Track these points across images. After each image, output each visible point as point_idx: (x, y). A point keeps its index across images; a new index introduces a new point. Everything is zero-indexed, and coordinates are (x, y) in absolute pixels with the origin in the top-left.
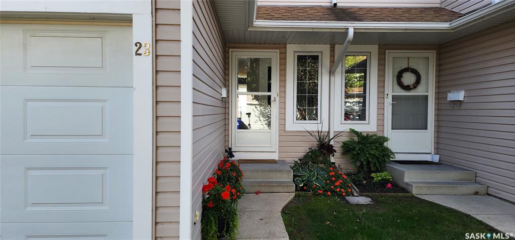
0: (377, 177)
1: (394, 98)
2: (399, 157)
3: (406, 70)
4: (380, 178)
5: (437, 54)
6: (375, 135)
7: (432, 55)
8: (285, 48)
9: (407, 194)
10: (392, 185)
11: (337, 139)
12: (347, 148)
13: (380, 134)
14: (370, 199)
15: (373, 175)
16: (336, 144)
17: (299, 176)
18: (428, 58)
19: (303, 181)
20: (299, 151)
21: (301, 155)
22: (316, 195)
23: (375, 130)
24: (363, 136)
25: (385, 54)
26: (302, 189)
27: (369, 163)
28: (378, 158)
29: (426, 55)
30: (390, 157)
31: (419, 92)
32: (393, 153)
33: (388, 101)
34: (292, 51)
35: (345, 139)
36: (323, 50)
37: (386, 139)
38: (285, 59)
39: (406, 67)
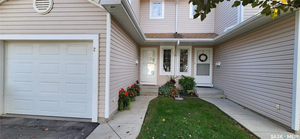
0: (189, 91)
1: (197, 64)
2: (198, 85)
3: (202, 55)
4: (190, 92)
5: (213, 49)
6: (190, 77)
7: (211, 50)
8: (159, 47)
9: (197, 97)
10: (193, 94)
11: (177, 78)
12: (180, 82)
13: (192, 77)
14: (183, 99)
15: (188, 91)
16: (177, 80)
17: (161, 90)
18: (210, 50)
19: (162, 92)
20: (164, 82)
21: (165, 83)
22: (165, 96)
23: (191, 75)
24: (186, 78)
25: (194, 49)
26: (161, 95)
27: (187, 87)
28: (190, 85)
29: (209, 49)
30: (195, 85)
31: (207, 62)
32: (196, 84)
33: (195, 65)
34: (162, 48)
35: (180, 78)
36: (172, 48)
37: (194, 79)
38: (159, 51)
39: (202, 53)
